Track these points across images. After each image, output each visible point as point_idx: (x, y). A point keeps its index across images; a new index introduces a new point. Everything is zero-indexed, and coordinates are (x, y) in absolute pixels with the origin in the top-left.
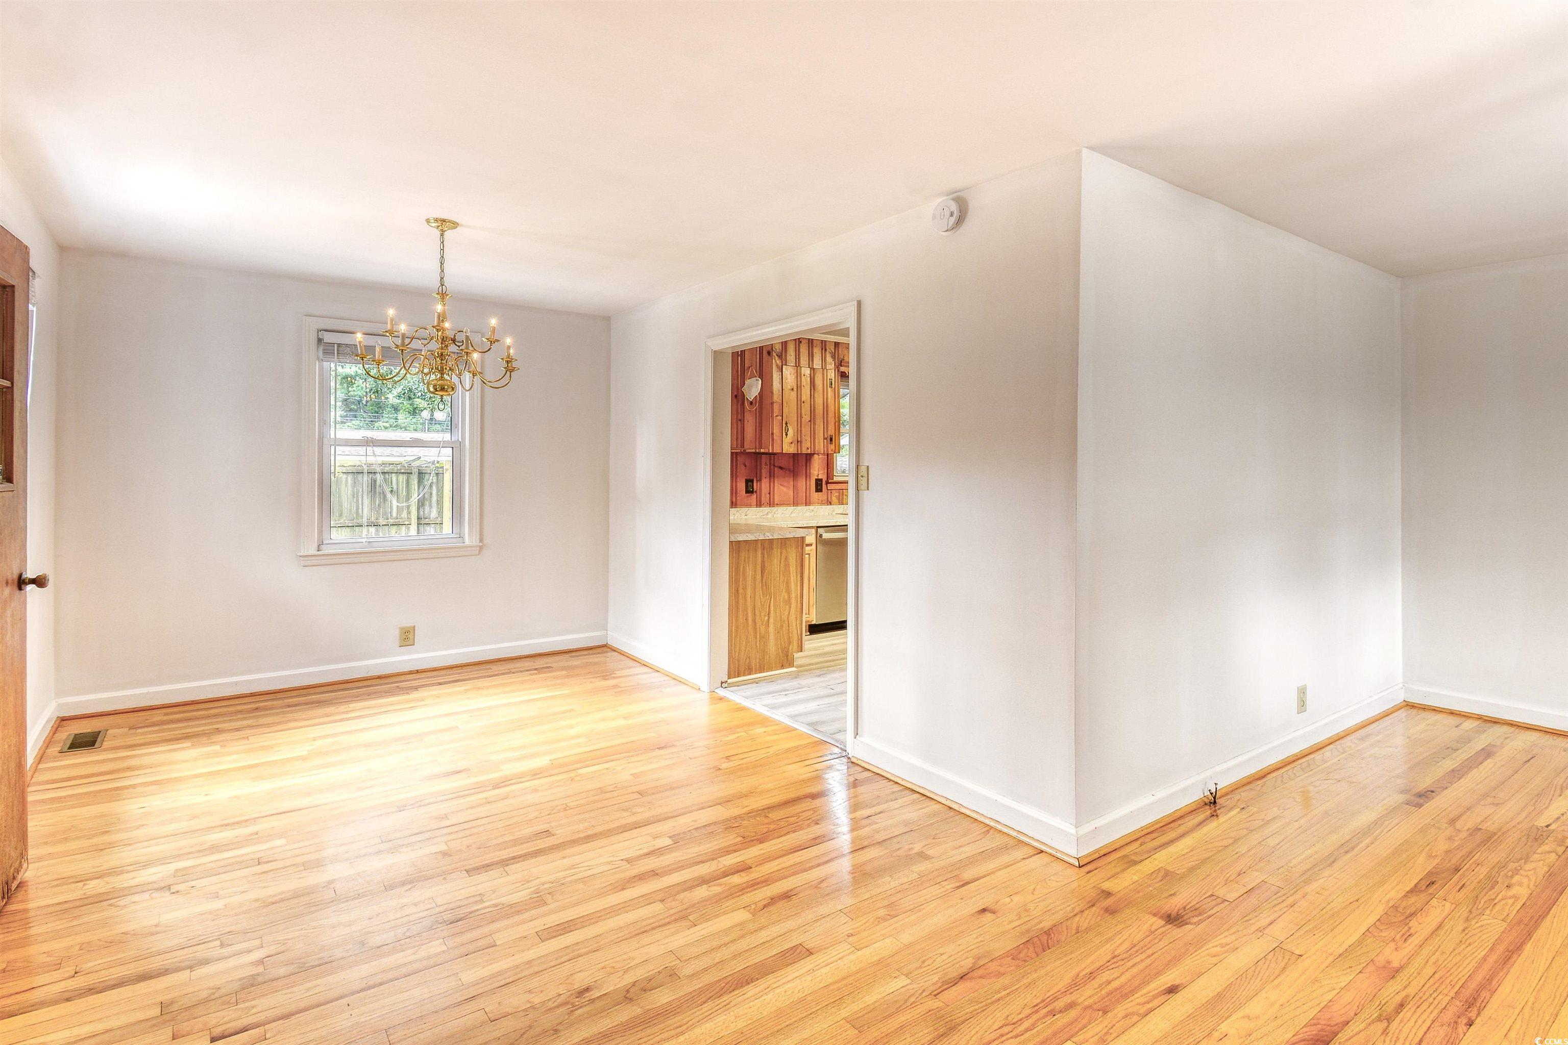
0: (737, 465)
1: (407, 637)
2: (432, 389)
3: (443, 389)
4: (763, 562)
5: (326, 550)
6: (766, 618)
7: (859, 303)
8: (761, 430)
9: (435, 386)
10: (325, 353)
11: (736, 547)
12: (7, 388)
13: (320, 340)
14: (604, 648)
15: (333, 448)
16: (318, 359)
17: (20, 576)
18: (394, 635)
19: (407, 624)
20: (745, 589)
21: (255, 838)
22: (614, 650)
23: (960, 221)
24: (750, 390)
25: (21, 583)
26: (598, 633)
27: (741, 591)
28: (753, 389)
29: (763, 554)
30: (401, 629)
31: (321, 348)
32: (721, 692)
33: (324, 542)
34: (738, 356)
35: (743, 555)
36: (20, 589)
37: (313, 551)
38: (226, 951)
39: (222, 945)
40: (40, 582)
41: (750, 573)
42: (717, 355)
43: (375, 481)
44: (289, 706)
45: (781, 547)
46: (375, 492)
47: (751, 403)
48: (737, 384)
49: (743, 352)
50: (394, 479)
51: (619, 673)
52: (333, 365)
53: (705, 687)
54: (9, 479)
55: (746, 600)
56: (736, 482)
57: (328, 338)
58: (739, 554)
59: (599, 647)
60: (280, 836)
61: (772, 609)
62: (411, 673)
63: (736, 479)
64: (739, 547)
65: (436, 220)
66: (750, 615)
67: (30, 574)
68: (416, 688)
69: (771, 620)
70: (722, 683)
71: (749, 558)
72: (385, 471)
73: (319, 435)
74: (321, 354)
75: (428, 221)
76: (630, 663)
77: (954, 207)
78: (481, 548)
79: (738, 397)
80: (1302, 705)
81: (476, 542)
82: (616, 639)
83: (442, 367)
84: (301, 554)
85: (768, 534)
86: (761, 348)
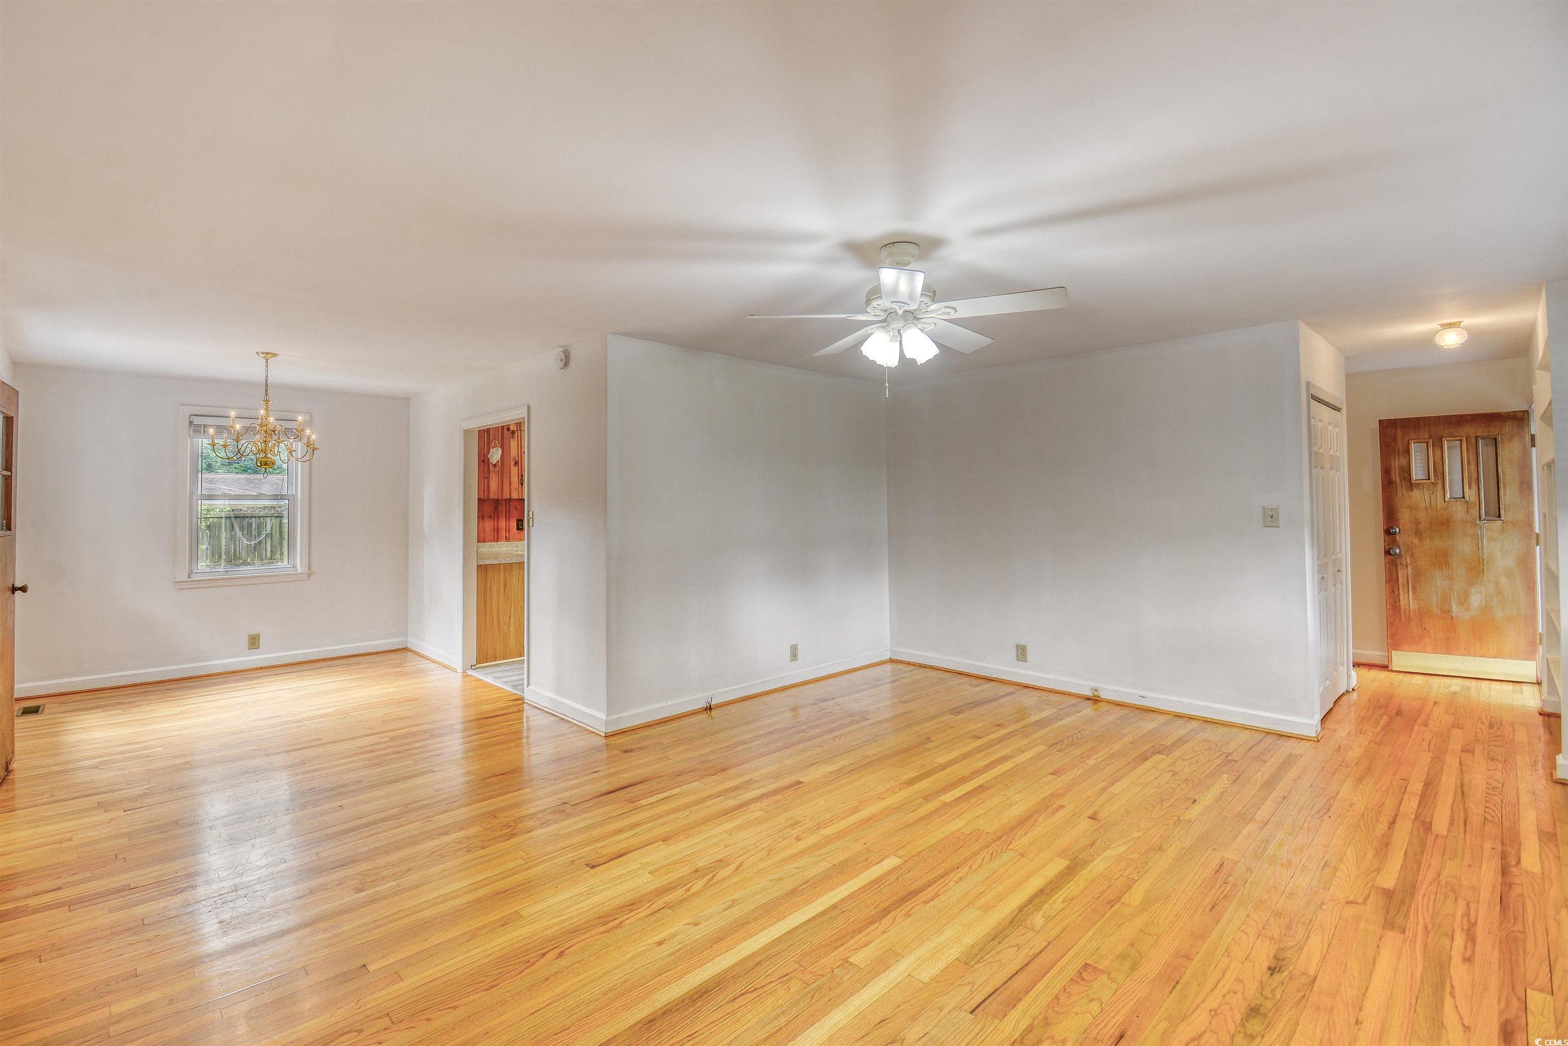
0: (509, 510)
1: (254, 642)
2: (259, 465)
3: (266, 464)
4: (505, 580)
5: (195, 577)
6: (508, 620)
7: (529, 407)
8: (502, 485)
9: (260, 463)
10: (195, 431)
11: (483, 570)
12: (8, 476)
13: (191, 423)
14: (405, 649)
15: (200, 501)
16: (190, 436)
17: (13, 585)
18: (245, 641)
19: (254, 631)
20: (491, 599)
21: (146, 748)
22: (410, 651)
23: (566, 364)
24: (493, 456)
25: (14, 589)
26: (399, 640)
27: (488, 600)
28: (495, 455)
29: (505, 573)
30: (249, 636)
31: (192, 428)
32: (469, 672)
33: (193, 572)
34: (485, 432)
35: (490, 574)
36: (13, 593)
37: (185, 578)
38: (129, 786)
39: (128, 785)
40: (24, 589)
41: (495, 588)
42: (467, 432)
43: (251, 525)
44: (168, 690)
45: (519, 568)
46: (251, 535)
47: (495, 465)
48: (484, 451)
49: (489, 430)
50: (268, 523)
51: (405, 665)
52: (200, 440)
53: (460, 670)
54: (9, 528)
55: (492, 607)
56: (509, 522)
57: (197, 420)
58: (486, 573)
59: (401, 649)
60: (161, 747)
61: (512, 613)
62: (257, 669)
63: (509, 519)
64: (486, 569)
65: (263, 353)
66: (495, 617)
67: (18, 584)
68: (259, 678)
69: (512, 622)
70: (472, 666)
71: (494, 576)
72: (260, 515)
73: (190, 492)
74: (192, 434)
75: (257, 353)
76: (418, 658)
77: (563, 357)
78: (309, 575)
79: (484, 461)
80: (794, 655)
81: (306, 570)
82: (412, 643)
83: (265, 450)
84: (177, 580)
85: (508, 559)
86: (503, 427)
